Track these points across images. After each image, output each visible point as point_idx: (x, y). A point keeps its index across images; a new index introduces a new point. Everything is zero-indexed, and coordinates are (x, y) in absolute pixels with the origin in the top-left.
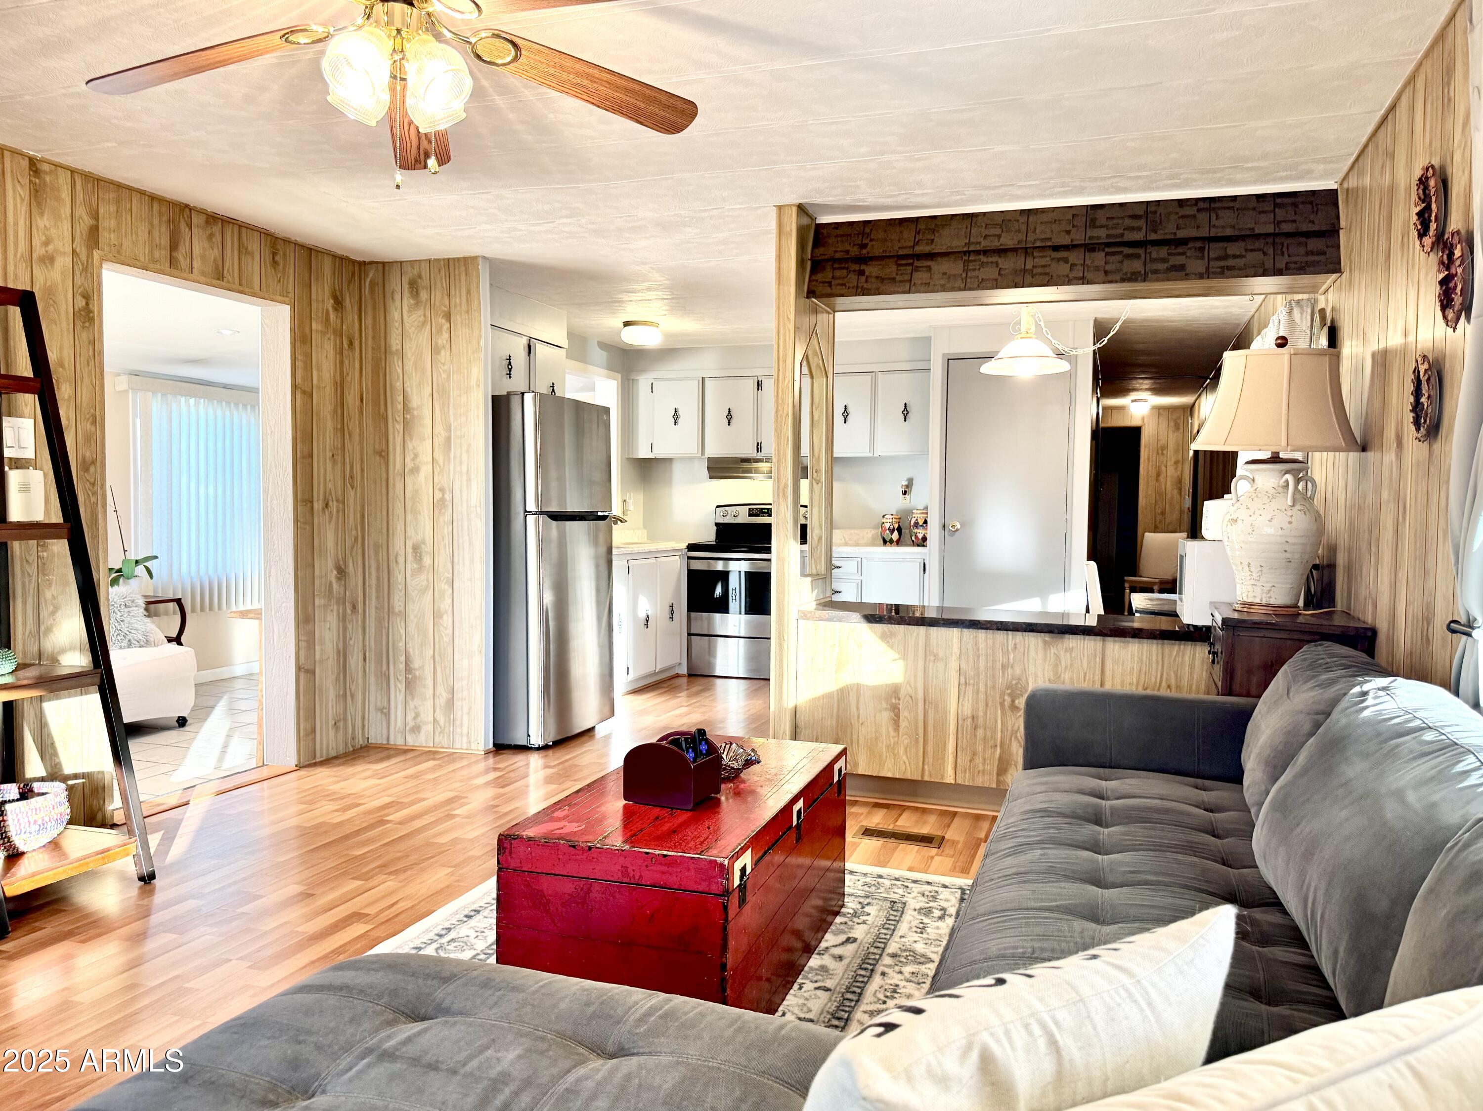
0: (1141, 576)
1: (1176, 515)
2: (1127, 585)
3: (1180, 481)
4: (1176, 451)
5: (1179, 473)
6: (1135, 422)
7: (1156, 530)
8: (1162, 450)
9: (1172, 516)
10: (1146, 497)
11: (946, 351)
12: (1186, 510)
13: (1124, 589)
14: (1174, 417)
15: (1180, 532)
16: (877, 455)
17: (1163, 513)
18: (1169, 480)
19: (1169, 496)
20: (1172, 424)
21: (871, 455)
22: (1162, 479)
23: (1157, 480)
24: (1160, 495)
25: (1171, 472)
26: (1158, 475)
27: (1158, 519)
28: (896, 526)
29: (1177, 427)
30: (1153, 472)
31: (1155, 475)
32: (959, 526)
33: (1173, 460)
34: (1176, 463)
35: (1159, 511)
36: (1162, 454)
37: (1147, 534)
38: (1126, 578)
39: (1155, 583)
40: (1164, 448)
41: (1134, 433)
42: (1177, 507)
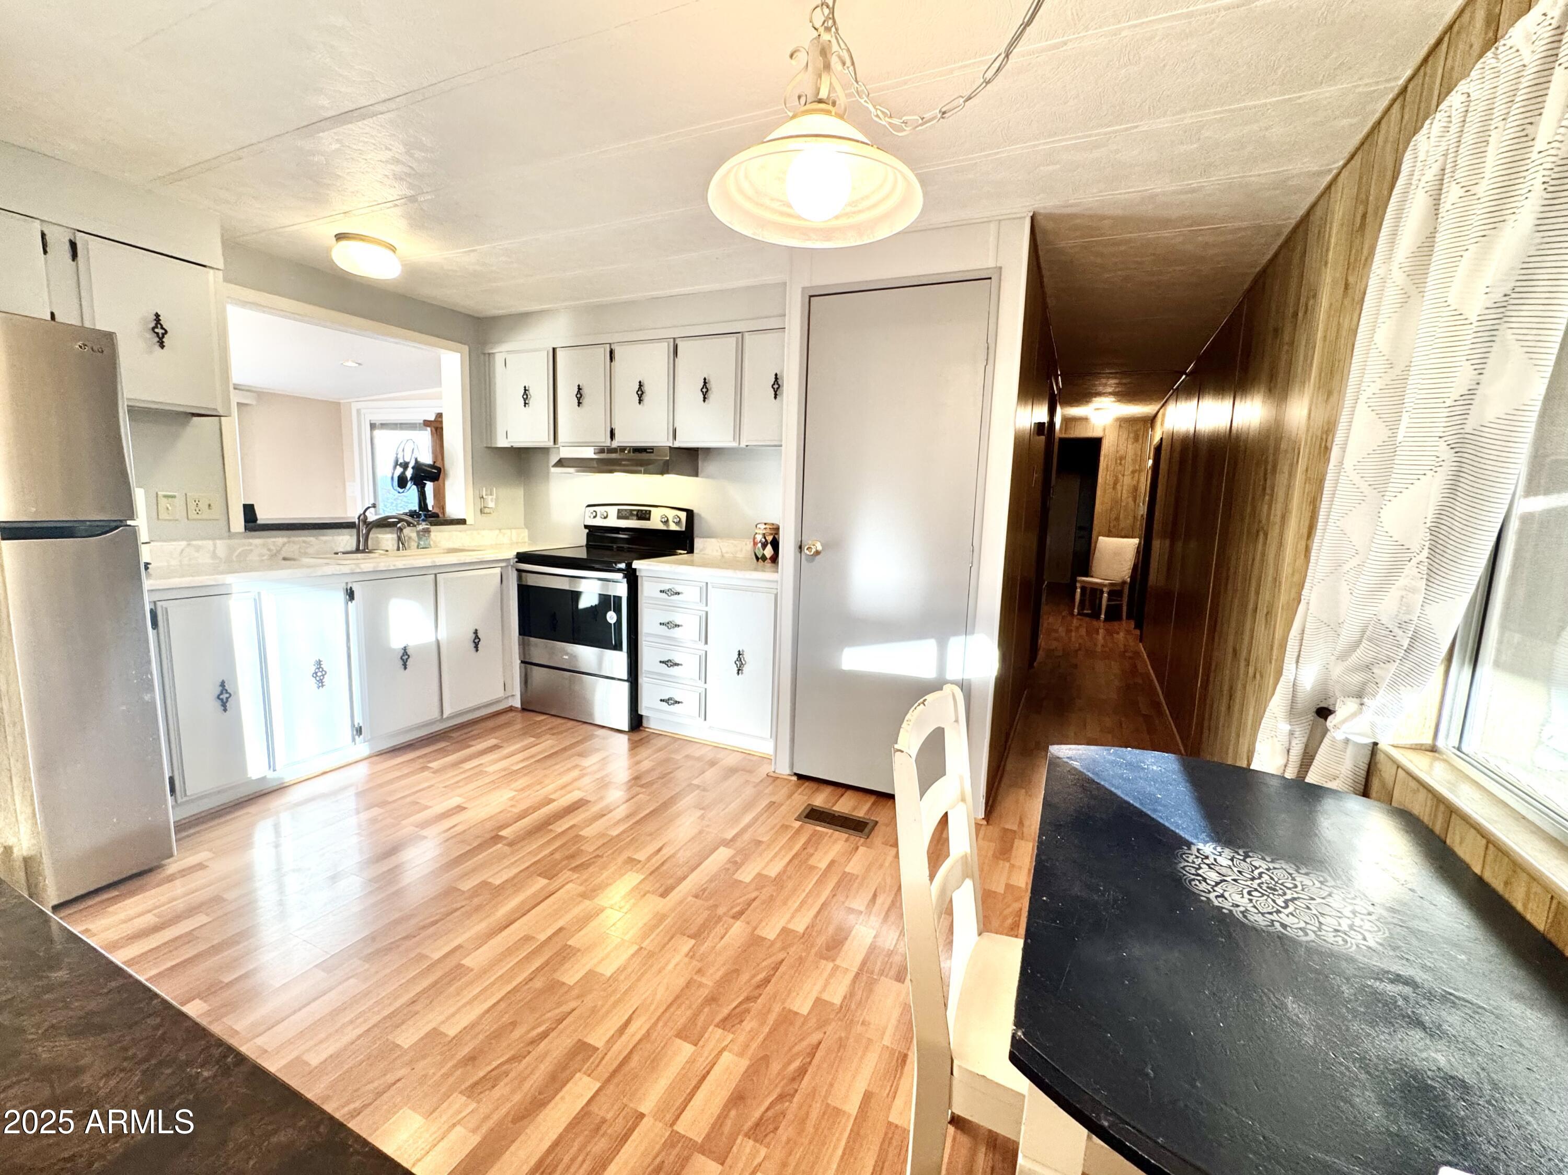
0: (1092, 577)
1: (1130, 521)
2: (1078, 585)
3: (1136, 489)
4: (1134, 461)
5: (1135, 482)
6: (1097, 434)
7: (1109, 534)
8: (1121, 460)
9: (1126, 523)
10: (1102, 503)
11: (807, 284)
12: (1139, 517)
13: (1076, 588)
14: (1135, 429)
15: (1132, 538)
16: (743, 445)
17: (1117, 519)
18: (1125, 487)
19: (1123, 504)
20: (1132, 435)
21: (734, 444)
22: (1119, 487)
23: (1114, 488)
24: (1116, 502)
25: (1127, 481)
26: (1115, 484)
27: (1112, 525)
28: (770, 538)
29: (1136, 439)
30: (1110, 480)
31: (1112, 483)
32: (819, 548)
33: (1131, 469)
34: (1133, 472)
35: (1113, 516)
36: (1121, 464)
37: (1100, 538)
38: (1079, 578)
39: (1105, 585)
40: (1122, 458)
41: (1095, 444)
42: (1132, 514)
